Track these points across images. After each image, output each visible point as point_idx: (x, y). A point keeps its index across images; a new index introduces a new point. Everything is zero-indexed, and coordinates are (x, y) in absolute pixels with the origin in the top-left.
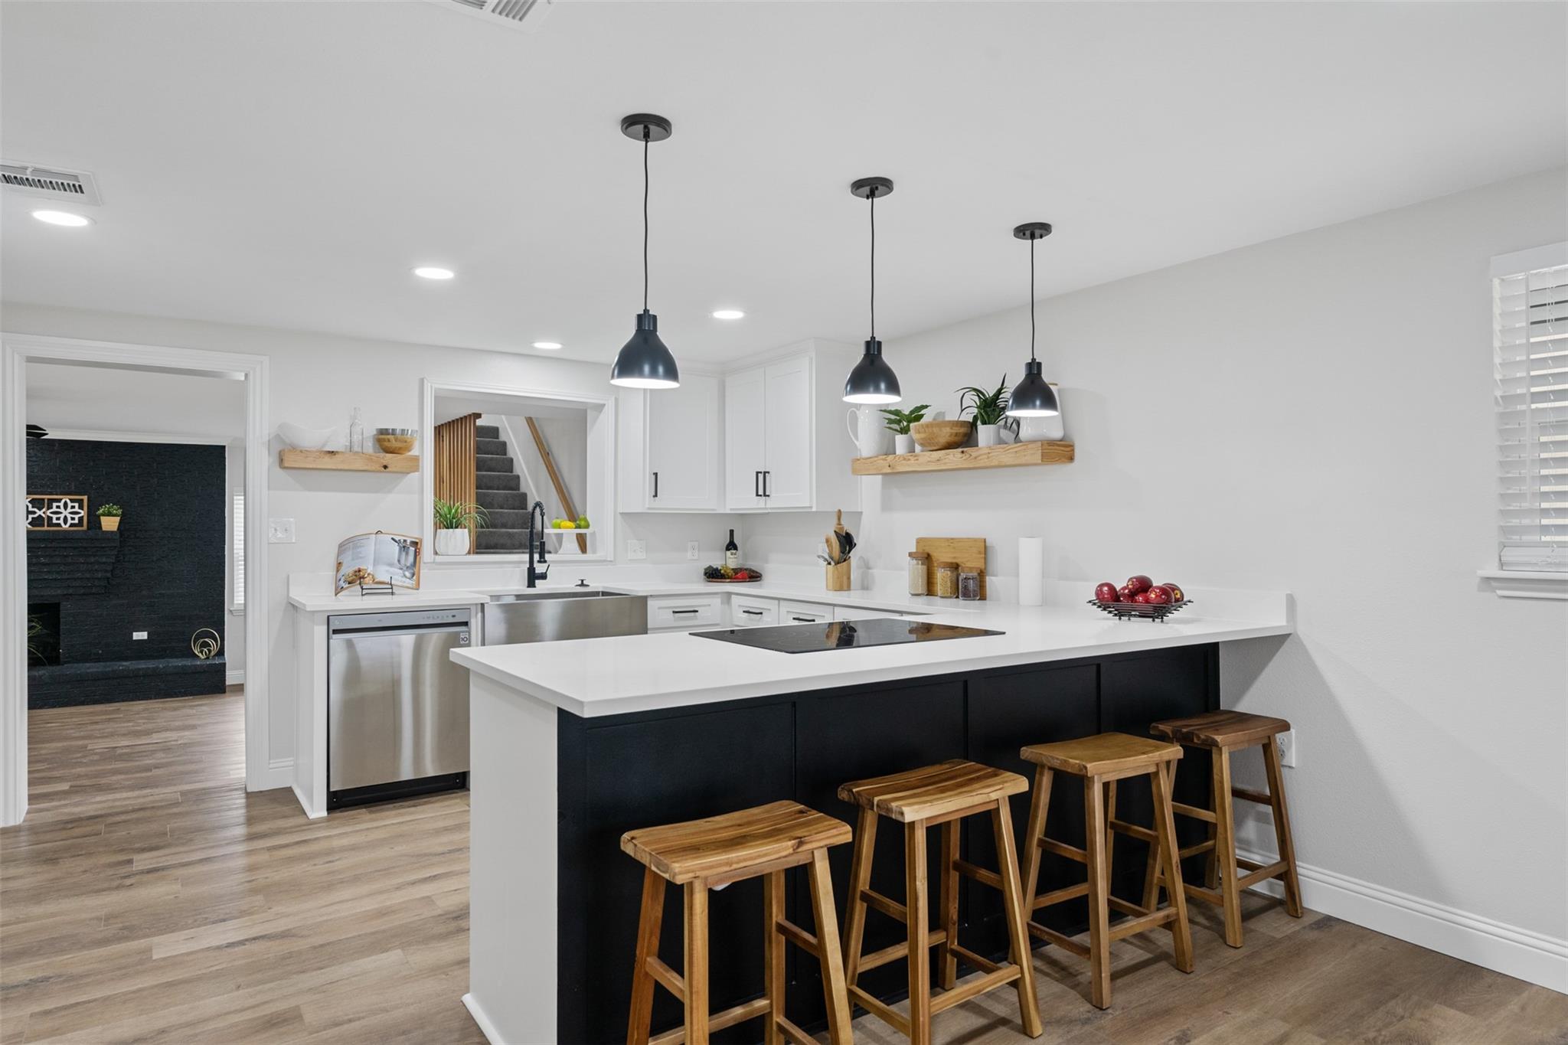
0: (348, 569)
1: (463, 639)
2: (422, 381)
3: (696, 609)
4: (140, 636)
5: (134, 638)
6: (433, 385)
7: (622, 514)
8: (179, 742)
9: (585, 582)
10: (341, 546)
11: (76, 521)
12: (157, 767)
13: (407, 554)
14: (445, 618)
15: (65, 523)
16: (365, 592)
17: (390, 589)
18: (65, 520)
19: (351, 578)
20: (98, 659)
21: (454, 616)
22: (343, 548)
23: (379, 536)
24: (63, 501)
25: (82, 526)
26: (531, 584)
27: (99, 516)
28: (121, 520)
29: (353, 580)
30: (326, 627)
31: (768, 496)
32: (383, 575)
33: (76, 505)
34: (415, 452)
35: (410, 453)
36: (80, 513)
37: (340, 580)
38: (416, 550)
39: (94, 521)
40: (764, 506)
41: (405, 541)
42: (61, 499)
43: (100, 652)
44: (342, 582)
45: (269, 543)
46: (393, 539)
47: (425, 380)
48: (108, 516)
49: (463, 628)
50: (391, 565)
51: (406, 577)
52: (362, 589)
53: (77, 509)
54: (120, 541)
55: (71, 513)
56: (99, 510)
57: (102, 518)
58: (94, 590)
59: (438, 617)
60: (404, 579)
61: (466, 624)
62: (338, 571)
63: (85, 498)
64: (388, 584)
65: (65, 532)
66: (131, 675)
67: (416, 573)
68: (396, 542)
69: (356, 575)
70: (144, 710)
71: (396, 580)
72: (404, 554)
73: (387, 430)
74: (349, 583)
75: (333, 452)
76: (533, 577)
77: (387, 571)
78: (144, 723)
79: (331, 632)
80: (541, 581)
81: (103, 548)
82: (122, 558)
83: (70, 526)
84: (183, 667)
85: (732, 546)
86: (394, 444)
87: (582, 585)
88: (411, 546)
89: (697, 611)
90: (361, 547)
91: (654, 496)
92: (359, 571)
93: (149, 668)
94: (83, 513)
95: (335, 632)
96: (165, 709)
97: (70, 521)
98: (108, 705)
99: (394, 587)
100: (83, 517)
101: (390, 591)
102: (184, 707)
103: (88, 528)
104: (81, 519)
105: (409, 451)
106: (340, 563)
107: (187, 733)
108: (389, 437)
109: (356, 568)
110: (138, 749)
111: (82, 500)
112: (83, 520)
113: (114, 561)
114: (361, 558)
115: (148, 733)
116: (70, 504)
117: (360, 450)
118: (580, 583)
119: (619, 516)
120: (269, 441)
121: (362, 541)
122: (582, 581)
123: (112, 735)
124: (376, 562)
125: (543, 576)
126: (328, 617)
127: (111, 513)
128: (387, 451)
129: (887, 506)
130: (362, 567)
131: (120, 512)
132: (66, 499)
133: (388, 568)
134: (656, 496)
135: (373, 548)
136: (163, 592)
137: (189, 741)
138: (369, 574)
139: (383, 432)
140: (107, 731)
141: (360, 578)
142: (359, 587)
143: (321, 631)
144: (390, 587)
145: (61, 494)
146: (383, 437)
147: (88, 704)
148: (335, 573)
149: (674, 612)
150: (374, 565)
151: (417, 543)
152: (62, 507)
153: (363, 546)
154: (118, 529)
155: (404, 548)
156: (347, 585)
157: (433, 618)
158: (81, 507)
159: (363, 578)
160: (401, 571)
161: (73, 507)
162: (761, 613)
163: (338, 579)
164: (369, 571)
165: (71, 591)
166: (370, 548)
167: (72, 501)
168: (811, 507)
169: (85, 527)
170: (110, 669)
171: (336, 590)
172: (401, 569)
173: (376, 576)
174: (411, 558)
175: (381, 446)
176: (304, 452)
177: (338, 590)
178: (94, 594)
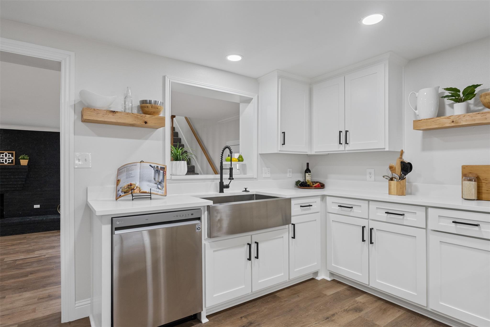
0: (124, 184)
1: (197, 229)
2: (164, 77)
3: (311, 204)
4: (37, 206)
5: (34, 207)
6: (171, 80)
7: (260, 154)
8: (46, 256)
9: (247, 190)
10: (119, 170)
11: (10, 161)
12: (31, 273)
13: (159, 174)
14: (187, 215)
15: (6, 162)
16: (134, 197)
17: (148, 196)
18: (6, 161)
19: (126, 190)
20: (20, 216)
21: (192, 214)
22: (121, 171)
23: (142, 163)
24: (5, 153)
25: (13, 163)
26: (221, 191)
27: (19, 160)
28: (29, 161)
29: (127, 191)
30: (110, 226)
31: (348, 144)
32: (146, 187)
33: (10, 155)
34: (161, 115)
35: (159, 116)
36: (12, 158)
37: (119, 190)
38: (163, 172)
39: (17, 161)
40: (344, 150)
41: (157, 167)
42: (4, 153)
43: (21, 213)
44: (120, 192)
45: (75, 168)
46: (150, 165)
47: (166, 77)
48: (23, 159)
49: (197, 222)
50: (150, 181)
51: (159, 189)
52: (133, 196)
53: (11, 157)
54: (28, 170)
55: (8, 158)
56: (20, 157)
57: (20, 160)
58: (18, 189)
59: (183, 215)
60: (158, 190)
61: (199, 219)
62: (117, 185)
63: (14, 152)
64: (149, 193)
65: (6, 166)
66: (32, 223)
67: (164, 186)
68: (152, 167)
69: (129, 188)
70: (36, 238)
71: (153, 190)
72: (157, 174)
73: (146, 101)
74: (125, 193)
75: (114, 111)
76: (222, 187)
77: (148, 185)
78: (34, 245)
79: (114, 229)
80: (226, 189)
81: (21, 172)
82: (29, 176)
83: (8, 163)
84: (54, 219)
85: (308, 171)
86: (150, 110)
87: (246, 191)
88: (161, 170)
89: (312, 206)
90: (131, 170)
91: (283, 144)
92: (131, 185)
93: (39, 220)
94: (13, 158)
95: (117, 229)
96: (44, 237)
97: (8, 162)
98: (22, 235)
99: (152, 195)
100: (13, 160)
101: (150, 196)
102: (53, 236)
103: (15, 164)
104: (12, 161)
105: (159, 115)
106: (119, 180)
107: (50, 251)
108: (148, 105)
109: (129, 183)
110: (28, 261)
111: (13, 153)
112: (13, 161)
113: (26, 177)
114: (132, 177)
115: (33, 251)
116: (8, 155)
117: (130, 112)
118: (245, 190)
119: (259, 155)
120: (75, 105)
121: (132, 167)
122: (246, 189)
123: (17, 252)
124: (141, 179)
125: (227, 187)
126: (112, 218)
127: (24, 158)
128: (145, 113)
129: (425, 147)
130: (132, 183)
131: (28, 158)
132: (6, 152)
133: (148, 183)
134: (284, 144)
135: (138, 171)
136: (46, 189)
137: (51, 256)
138: (137, 187)
139: (144, 102)
140: (16, 250)
141: (132, 190)
142: (131, 195)
143: (106, 229)
144: (150, 195)
145: (4, 151)
146: (144, 105)
147: (14, 235)
148: (116, 186)
149: (301, 206)
150: (140, 182)
151: (164, 168)
152: (4, 156)
153: (133, 170)
154: (28, 164)
155: (157, 171)
156: (123, 194)
157: (180, 216)
158: (12, 156)
159: (134, 189)
160: (156, 185)
161: (9, 156)
162: (352, 207)
163: (118, 190)
164: (137, 185)
165: (8, 189)
166: (137, 171)
167: (9, 153)
168: (385, 148)
169: (14, 164)
170: (23, 221)
171: (116, 197)
172: (156, 184)
173: (141, 189)
174: (161, 177)
175: (143, 110)
176: (95, 110)
177: (118, 197)
178: (18, 190)
